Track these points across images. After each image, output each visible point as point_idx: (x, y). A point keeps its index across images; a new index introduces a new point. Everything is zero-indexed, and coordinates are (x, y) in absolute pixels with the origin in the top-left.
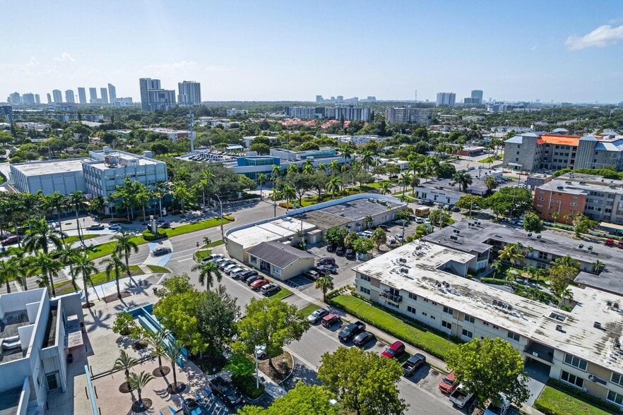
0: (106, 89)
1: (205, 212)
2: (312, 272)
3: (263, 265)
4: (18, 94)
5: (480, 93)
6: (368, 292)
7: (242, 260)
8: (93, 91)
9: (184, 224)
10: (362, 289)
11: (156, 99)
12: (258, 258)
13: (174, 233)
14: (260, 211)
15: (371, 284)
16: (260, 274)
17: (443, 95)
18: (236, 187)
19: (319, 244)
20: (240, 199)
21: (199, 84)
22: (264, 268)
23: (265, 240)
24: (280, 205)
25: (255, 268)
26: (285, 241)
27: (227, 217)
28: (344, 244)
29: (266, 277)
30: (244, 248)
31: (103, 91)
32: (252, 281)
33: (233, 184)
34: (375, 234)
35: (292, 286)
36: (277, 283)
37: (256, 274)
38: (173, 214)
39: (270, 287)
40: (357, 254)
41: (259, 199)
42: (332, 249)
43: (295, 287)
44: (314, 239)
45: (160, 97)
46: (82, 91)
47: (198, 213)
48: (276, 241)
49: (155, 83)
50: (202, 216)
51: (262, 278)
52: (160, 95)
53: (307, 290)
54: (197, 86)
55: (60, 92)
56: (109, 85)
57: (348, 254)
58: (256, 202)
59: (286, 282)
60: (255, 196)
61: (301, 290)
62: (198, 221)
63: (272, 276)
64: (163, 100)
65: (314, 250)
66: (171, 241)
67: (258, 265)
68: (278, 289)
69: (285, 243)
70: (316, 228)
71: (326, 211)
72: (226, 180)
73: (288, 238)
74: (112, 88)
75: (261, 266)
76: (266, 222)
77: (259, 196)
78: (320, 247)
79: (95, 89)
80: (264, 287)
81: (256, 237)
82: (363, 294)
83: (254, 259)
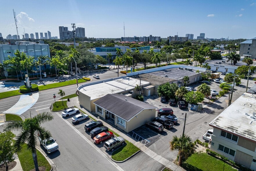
0: (47, 33)
1: (72, 76)
2: (157, 123)
3: (108, 115)
4: (11, 35)
5: (204, 34)
6: (232, 153)
7: (90, 110)
8: (41, 34)
9: (55, 82)
10: (221, 148)
11: (66, 35)
12: (104, 109)
13: (44, 88)
14: (108, 75)
15: (238, 144)
16: (105, 124)
17: (189, 35)
18: (93, 61)
19: (153, 96)
20: (96, 69)
21: (84, 28)
22: (109, 118)
23: (110, 93)
24: (121, 72)
25: (101, 118)
26: (127, 93)
27: (85, 78)
28: (175, 96)
29: (111, 128)
30: (92, 99)
31: (46, 34)
32: (96, 134)
33: (91, 59)
34: (202, 88)
35: (137, 139)
36: (122, 137)
37: (101, 125)
38: (51, 77)
39: (114, 143)
40: (190, 105)
41: (108, 69)
42: (165, 100)
43: (140, 140)
44: (149, 93)
45: (67, 34)
46: (37, 34)
47: (68, 76)
48: (119, 93)
49: (66, 29)
50: (69, 78)
51: (107, 130)
52: (67, 33)
53: (154, 145)
54: (83, 29)
55: (28, 34)
56: (48, 31)
57: (182, 105)
58: (106, 71)
59: (130, 134)
60: (106, 68)
61: (148, 146)
62: (65, 80)
63: (116, 127)
64: (69, 35)
65: (150, 101)
66: (39, 93)
67: (103, 115)
68: (123, 144)
69: (127, 95)
70: (150, 84)
71: (153, 74)
72: (87, 56)
73: (129, 92)
74: (49, 33)
75: (106, 116)
76: (112, 80)
77: (108, 68)
78: (154, 99)
79: (42, 33)
80: (108, 143)
81: (103, 91)
82: (222, 153)
83: (99, 109)
